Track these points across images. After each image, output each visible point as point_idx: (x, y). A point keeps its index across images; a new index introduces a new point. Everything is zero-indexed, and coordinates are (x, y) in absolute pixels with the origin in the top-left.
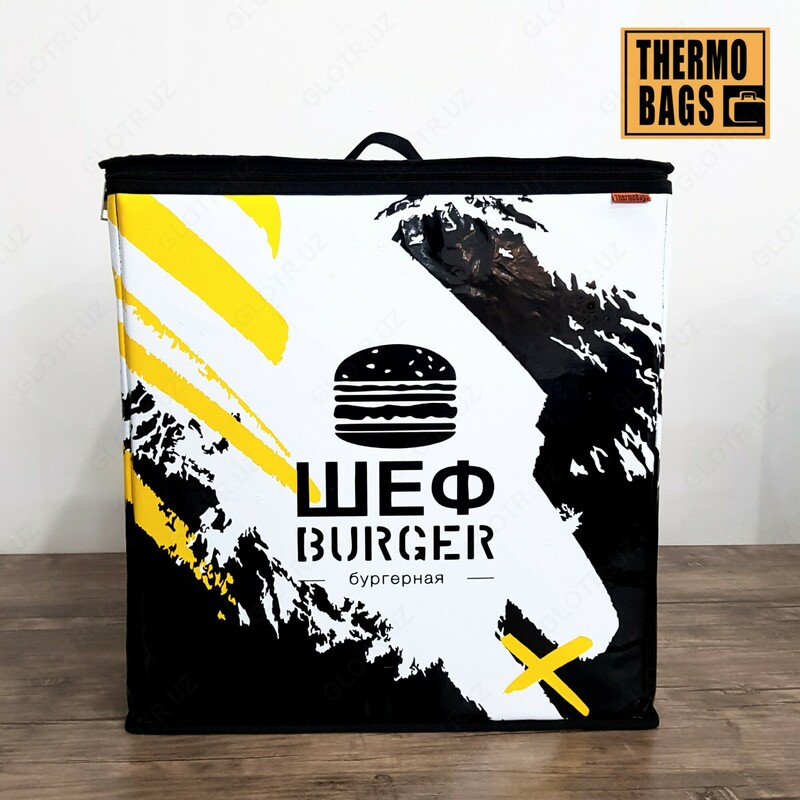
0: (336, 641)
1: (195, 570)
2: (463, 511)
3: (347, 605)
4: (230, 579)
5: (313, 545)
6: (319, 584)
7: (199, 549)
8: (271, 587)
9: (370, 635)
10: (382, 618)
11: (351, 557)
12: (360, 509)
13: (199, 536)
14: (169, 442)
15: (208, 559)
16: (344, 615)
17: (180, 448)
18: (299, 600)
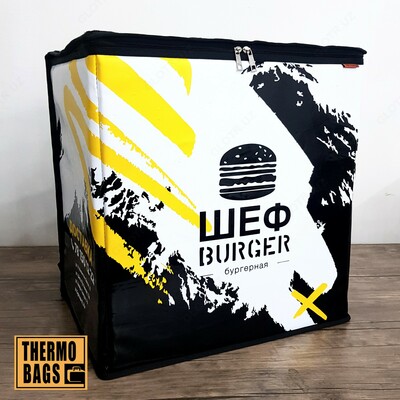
0: (217, 305)
1: (145, 279)
2: (277, 229)
3: (224, 285)
4: (164, 281)
5: (208, 256)
6: (210, 277)
7: (147, 267)
8: (186, 282)
9: (234, 299)
10: (240, 290)
11: (226, 260)
12: (231, 234)
13: (147, 259)
14: (130, 206)
15: (152, 272)
16: (222, 291)
17: (137, 209)
18: (200, 287)
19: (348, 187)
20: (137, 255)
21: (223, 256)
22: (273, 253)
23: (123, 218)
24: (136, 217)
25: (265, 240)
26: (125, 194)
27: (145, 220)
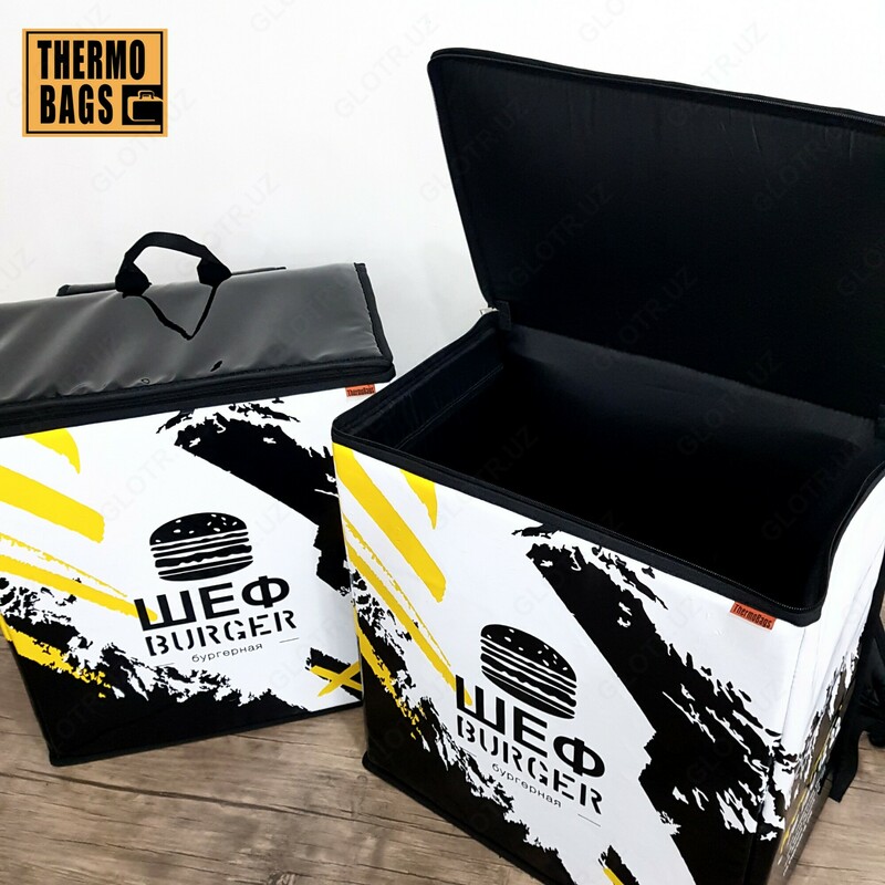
0: (190, 694)
1: (74, 674)
3: (194, 674)
4: (102, 674)
6: (171, 666)
7: (74, 662)
8: (134, 674)
9: (215, 686)
10: (221, 676)
13: (71, 655)
14: (28, 604)
15: (82, 666)
16: (192, 679)
17: (38, 606)
20: (54, 650)
23: (23, 617)
24: (40, 614)
26: (17, 592)
27: (54, 616)
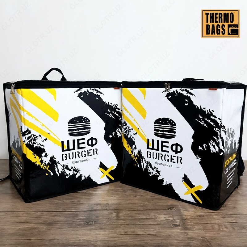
0: (70, 175)
1: (41, 166)
2: (92, 146)
3: (72, 167)
4: (48, 167)
5: (65, 157)
6: (67, 165)
7: (42, 161)
8: (57, 167)
9: (76, 173)
10: (79, 169)
11: (72, 158)
12: (74, 149)
13: (42, 159)
14: (34, 140)
15: (44, 163)
16: (72, 170)
17: (37, 141)
18: (63, 168)
19: (120, 130)
20: (38, 157)
21: (71, 157)
22: (91, 155)
23: (32, 144)
24: (37, 144)
25: (88, 150)
26: (32, 136)
27: (40, 145)
